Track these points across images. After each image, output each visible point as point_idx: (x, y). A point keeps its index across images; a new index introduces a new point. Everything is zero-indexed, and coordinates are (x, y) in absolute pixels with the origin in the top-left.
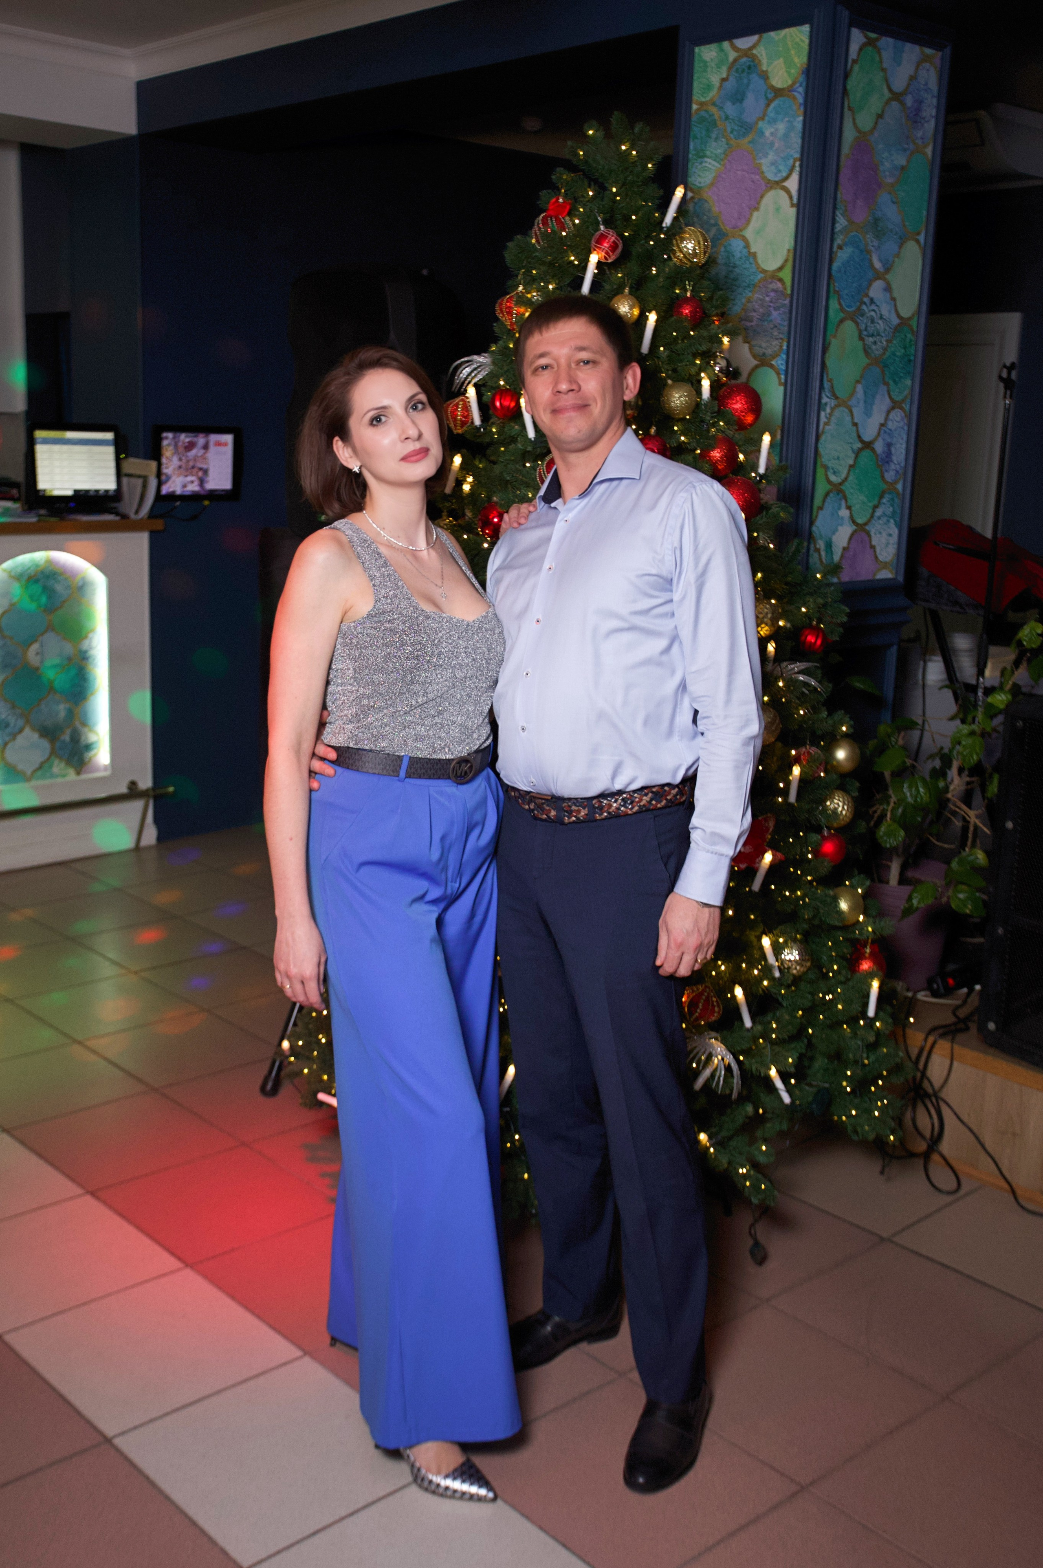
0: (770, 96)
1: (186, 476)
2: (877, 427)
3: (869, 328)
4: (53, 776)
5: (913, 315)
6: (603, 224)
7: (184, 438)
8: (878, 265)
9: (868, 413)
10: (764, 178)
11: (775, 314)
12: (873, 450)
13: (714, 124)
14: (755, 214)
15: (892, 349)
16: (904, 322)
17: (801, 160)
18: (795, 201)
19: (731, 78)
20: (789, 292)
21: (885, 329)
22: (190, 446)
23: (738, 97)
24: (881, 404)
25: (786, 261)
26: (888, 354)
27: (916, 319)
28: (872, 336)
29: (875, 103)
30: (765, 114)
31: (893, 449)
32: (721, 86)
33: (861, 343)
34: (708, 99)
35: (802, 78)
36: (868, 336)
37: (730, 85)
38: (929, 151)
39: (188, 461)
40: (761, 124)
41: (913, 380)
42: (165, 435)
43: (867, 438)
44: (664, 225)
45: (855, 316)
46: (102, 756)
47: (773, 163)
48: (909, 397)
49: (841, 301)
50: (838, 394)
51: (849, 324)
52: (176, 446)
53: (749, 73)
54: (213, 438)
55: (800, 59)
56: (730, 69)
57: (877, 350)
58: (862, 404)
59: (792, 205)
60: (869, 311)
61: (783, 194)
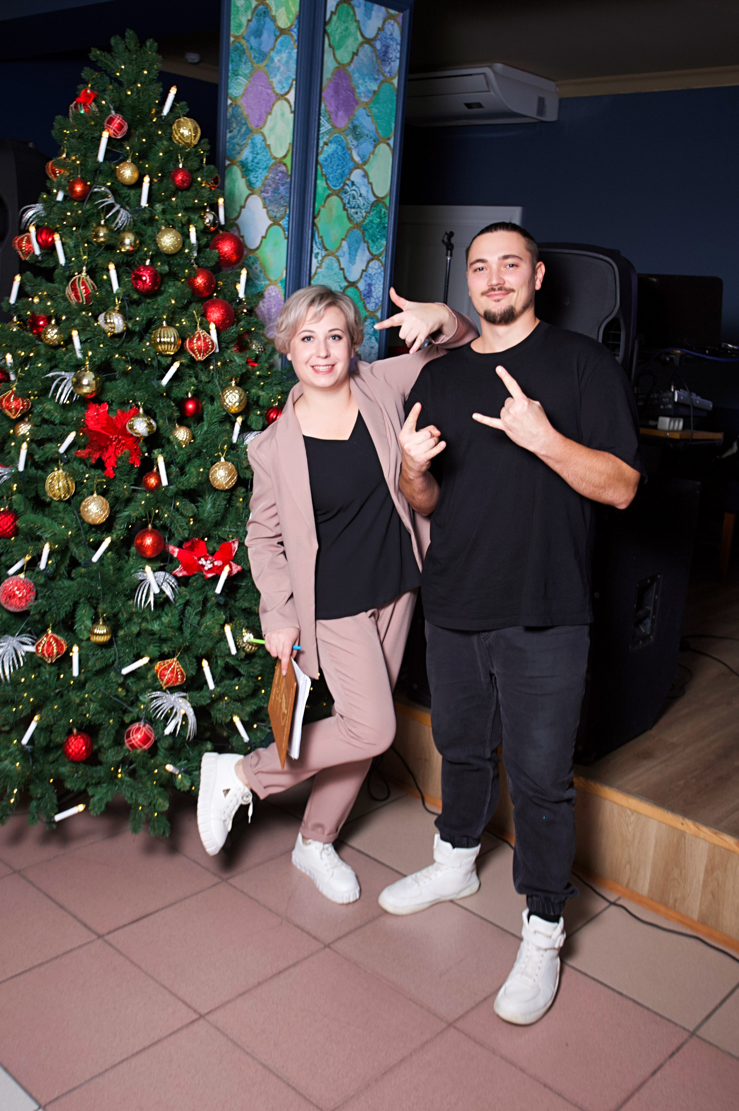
0: (278, 33)
2: (360, 271)
3: (351, 203)
5: (386, 196)
8: (357, 159)
9: (352, 261)
10: (274, 92)
11: (282, 188)
12: (357, 287)
13: (243, 52)
14: (269, 117)
15: (371, 218)
16: (379, 200)
17: (296, 80)
18: (293, 108)
19: (254, 20)
20: (290, 173)
21: (364, 204)
23: (258, 33)
24: (362, 257)
25: (288, 151)
26: (367, 221)
27: (388, 199)
28: (354, 208)
29: (351, 44)
30: (274, 46)
31: (373, 289)
32: (248, 25)
33: (345, 212)
34: (240, 34)
35: (296, 22)
36: (351, 208)
37: (253, 24)
38: (395, 81)
40: (272, 54)
41: (387, 240)
43: (352, 279)
44: (163, 114)
45: (340, 193)
47: (280, 82)
48: (384, 252)
49: (328, 182)
50: (328, 247)
51: (334, 199)
53: (264, 17)
55: (295, 8)
56: (253, 13)
57: (358, 218)
58: (347, 256)
59: (292, 112)
60: (351, 191)
61: (285, 103)
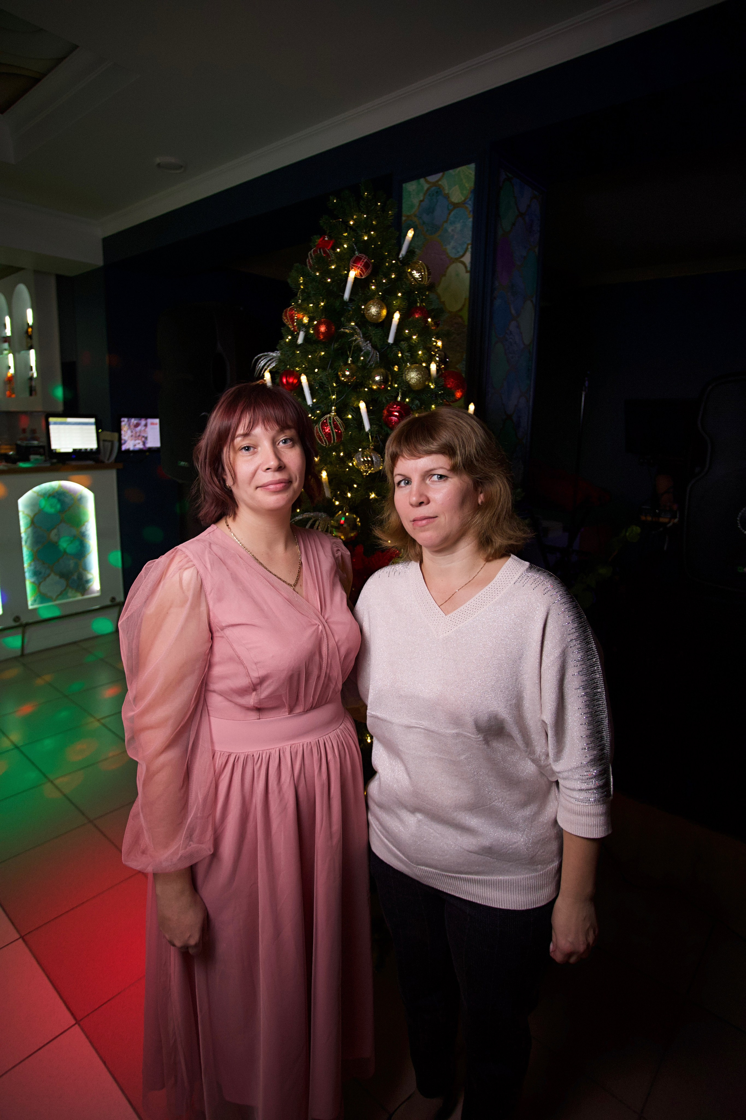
0: (451, 208)
1: (135, 440)
2: (514, 406)
3: (509, 349)
4: (68, 598)
5: (530, 343)
6: (358, 251)
7: (134, 421)
8: (513, 312)
9: (509, 398)
10: (448, 257)
11: (458, 337)
12: (511, 420)
14: (443, 279)
15: (520, 362)
16: (526, 347)
17: (472, 244)
18: (469, 269)
19: (426, 200)
20: (466, 323)
21: (517, 350)
22: (137, 425)
23: (431, 210)
24: (515, 393)
25: (464, 305)
26: (518, 364)
27: (531, 346)
28: (511, 353)
29: (511, 216)
30: (447, 219)
31: (521, 420)
32: (420, 204)
33: (506, 357)
34: (412, 213)
35: (471, 196)
36: (509, 353)
37: (425, 204)
38: (537, 250)
39: (136, 433)
40: (445, 225)
41: (530, 381)
42: (123, 419)
43: (509, 413)
44: (400, 256)
45: (503, 340)
46: (96, 585)
47: (454, 248)
48: (529, 390)
51: (500, 345)
52: (129, 425)
53: (436, 196)
54: (150, 421)
55: (469, 184)
56: (425, 194)
57: (513, 362)
58: (506, 393)
59: (467, 272)
60: (509, 339)
61: (460, 265)
